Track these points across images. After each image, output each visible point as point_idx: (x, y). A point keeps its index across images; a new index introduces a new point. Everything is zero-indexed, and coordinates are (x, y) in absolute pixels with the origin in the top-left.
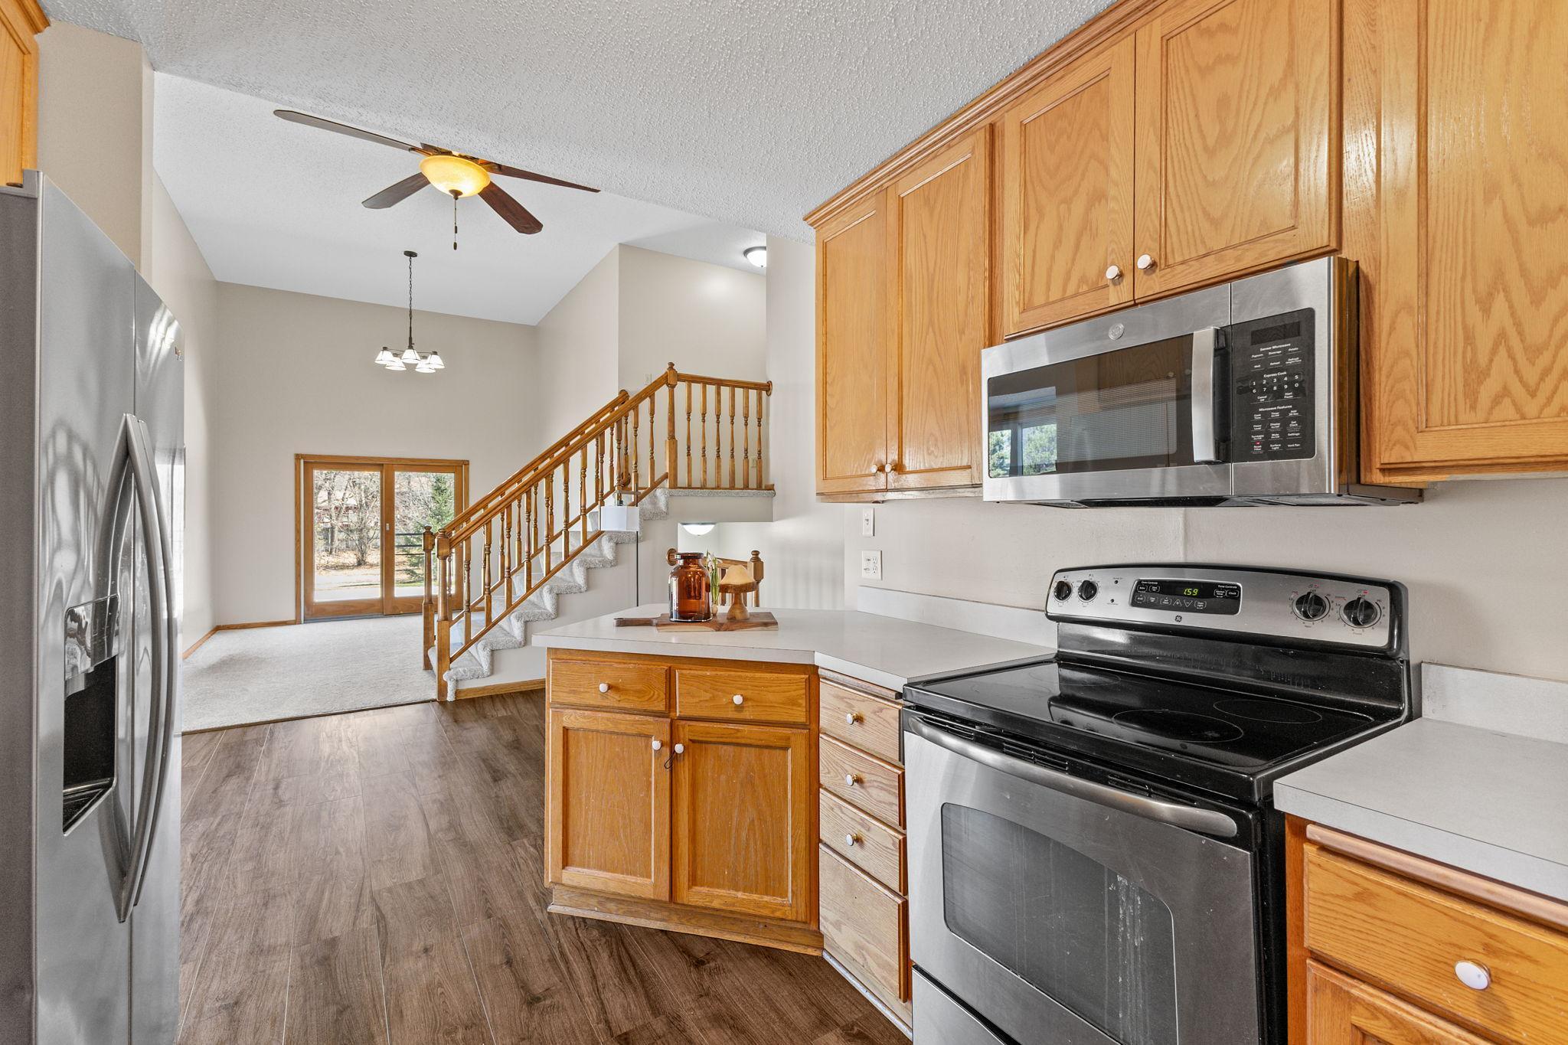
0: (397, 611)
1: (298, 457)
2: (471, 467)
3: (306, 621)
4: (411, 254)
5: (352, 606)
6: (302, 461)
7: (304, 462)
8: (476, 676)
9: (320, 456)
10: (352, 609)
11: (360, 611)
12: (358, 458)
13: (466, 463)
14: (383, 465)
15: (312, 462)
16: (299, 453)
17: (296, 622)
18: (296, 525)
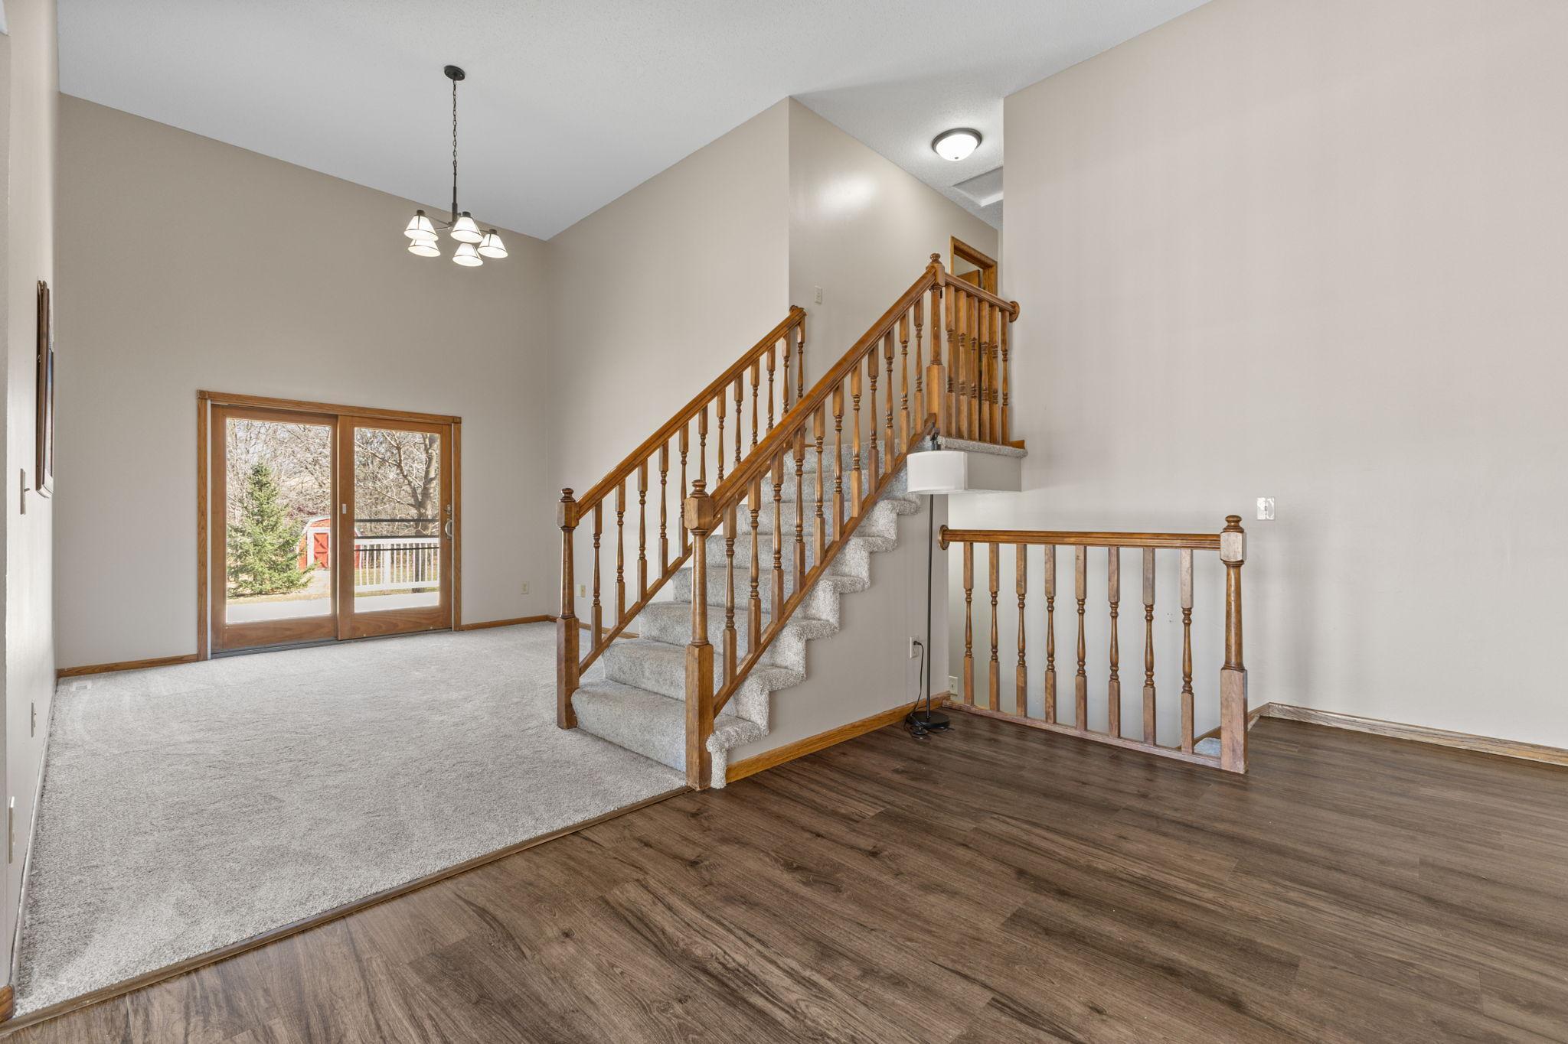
0: (358, 634)
1: (203, 396)
2: (464, 426)
3: (216, 655)
4: (455, 73)
5: (289, 629)
6: (209, 403)
7: (212, 405)
8: (754, 739)
9: (239, 397)
10: (288, 633)
11: (300, 636)
12: (299, 403)
13: (457, 421)
14: (336, 417)
15: (223, 407)
16: (204, 389)
17: (199, 657)
18: (199, 504)
